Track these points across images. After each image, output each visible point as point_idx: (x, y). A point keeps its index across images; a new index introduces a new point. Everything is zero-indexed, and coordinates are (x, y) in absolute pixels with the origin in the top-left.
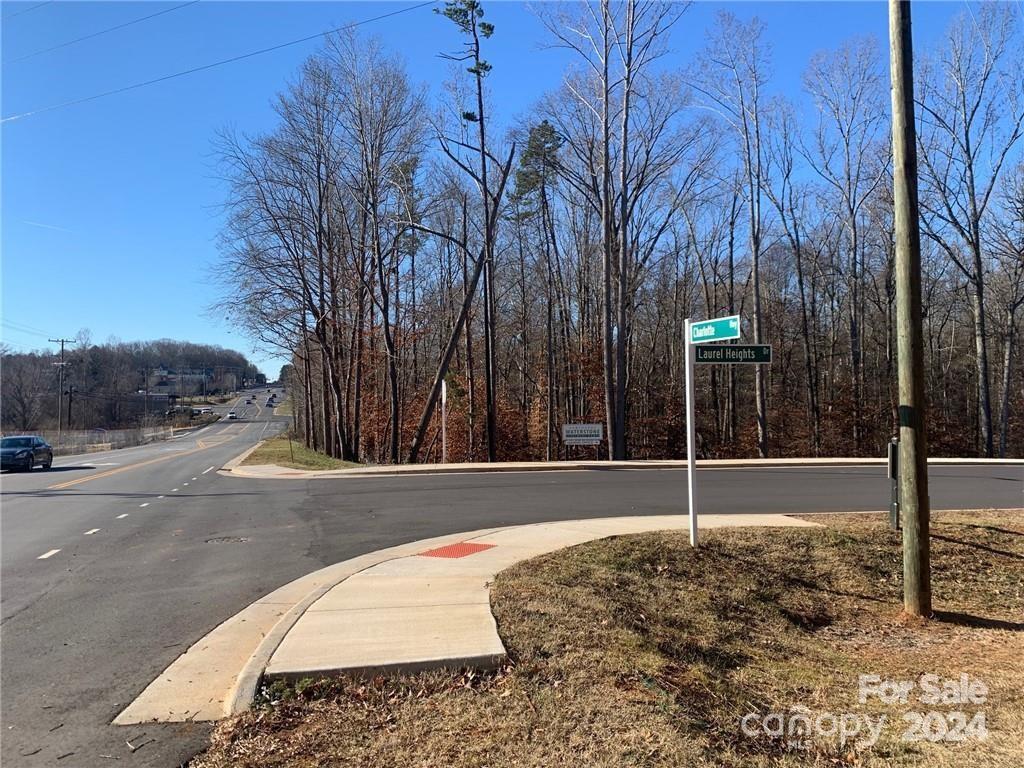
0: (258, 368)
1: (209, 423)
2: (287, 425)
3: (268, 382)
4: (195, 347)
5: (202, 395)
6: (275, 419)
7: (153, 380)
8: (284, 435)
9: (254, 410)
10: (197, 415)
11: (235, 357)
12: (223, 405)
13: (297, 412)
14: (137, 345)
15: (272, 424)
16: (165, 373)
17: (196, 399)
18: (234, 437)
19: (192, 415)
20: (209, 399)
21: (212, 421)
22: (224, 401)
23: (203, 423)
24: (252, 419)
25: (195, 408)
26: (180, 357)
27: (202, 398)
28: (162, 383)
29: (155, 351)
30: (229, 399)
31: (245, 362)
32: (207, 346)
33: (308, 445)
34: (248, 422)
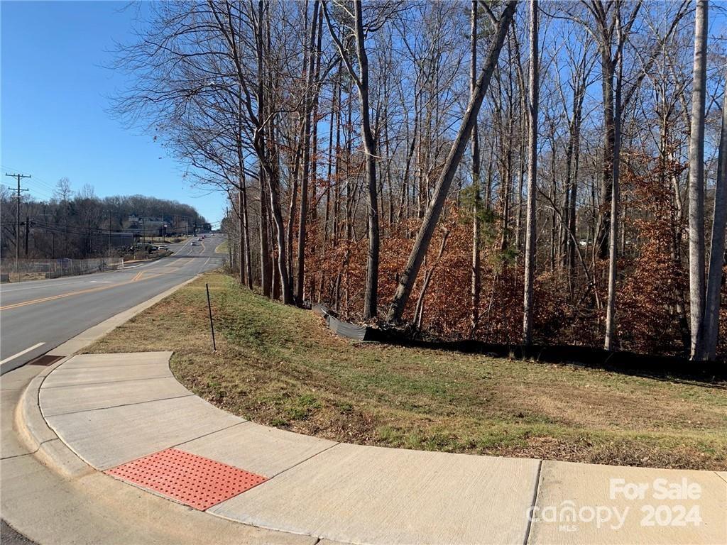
0: (206, 219)
1: (163, 256)
2: (224, 260)
3: (212, 229)
4: (160, 201)
5: (161, 236)
6: (216, 256)
7: (126, 224)
8: (220, 270)
9: (200, 249)
10: (155, 250)
11: (188, 210)
12: (176, 244)
13: (232, 249)
14: (117, 199)
15: (213, 260)
16: (137, 219)
17: (156, 239)
18: (178, 269)
19: (151, 250)
20: (166, 239)
21: (166, 255)
22: (179, 241)
23: (158, 256)
24: (197, 255)
25: (154, 245)
26: (149, 208)
27: (161, 239)
28: (134, 226)
29: (131, 204)
30: (183, 240)
31: (196, 214)
32: (168, 201)
33: (243, 282)
34: (193, 257)
